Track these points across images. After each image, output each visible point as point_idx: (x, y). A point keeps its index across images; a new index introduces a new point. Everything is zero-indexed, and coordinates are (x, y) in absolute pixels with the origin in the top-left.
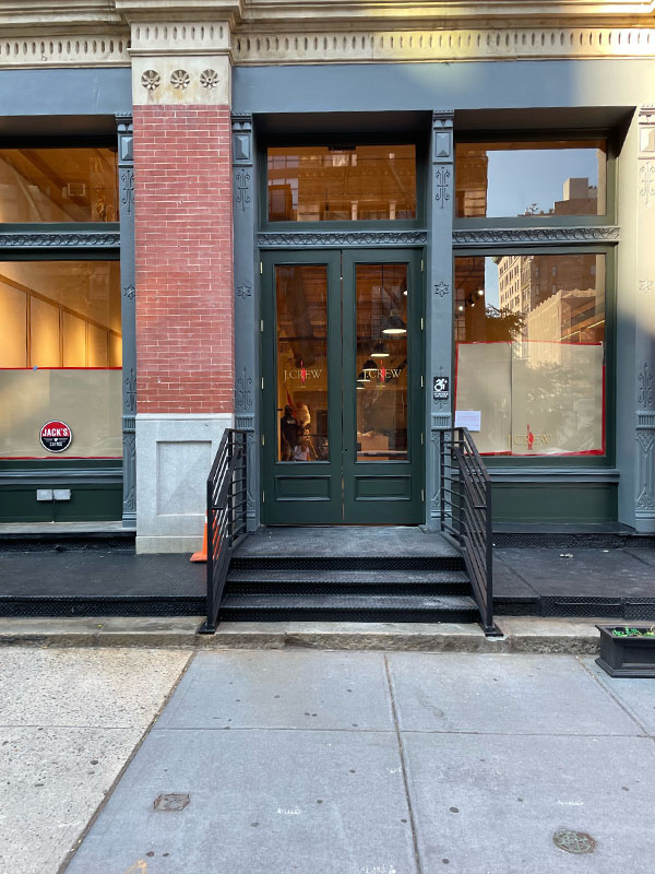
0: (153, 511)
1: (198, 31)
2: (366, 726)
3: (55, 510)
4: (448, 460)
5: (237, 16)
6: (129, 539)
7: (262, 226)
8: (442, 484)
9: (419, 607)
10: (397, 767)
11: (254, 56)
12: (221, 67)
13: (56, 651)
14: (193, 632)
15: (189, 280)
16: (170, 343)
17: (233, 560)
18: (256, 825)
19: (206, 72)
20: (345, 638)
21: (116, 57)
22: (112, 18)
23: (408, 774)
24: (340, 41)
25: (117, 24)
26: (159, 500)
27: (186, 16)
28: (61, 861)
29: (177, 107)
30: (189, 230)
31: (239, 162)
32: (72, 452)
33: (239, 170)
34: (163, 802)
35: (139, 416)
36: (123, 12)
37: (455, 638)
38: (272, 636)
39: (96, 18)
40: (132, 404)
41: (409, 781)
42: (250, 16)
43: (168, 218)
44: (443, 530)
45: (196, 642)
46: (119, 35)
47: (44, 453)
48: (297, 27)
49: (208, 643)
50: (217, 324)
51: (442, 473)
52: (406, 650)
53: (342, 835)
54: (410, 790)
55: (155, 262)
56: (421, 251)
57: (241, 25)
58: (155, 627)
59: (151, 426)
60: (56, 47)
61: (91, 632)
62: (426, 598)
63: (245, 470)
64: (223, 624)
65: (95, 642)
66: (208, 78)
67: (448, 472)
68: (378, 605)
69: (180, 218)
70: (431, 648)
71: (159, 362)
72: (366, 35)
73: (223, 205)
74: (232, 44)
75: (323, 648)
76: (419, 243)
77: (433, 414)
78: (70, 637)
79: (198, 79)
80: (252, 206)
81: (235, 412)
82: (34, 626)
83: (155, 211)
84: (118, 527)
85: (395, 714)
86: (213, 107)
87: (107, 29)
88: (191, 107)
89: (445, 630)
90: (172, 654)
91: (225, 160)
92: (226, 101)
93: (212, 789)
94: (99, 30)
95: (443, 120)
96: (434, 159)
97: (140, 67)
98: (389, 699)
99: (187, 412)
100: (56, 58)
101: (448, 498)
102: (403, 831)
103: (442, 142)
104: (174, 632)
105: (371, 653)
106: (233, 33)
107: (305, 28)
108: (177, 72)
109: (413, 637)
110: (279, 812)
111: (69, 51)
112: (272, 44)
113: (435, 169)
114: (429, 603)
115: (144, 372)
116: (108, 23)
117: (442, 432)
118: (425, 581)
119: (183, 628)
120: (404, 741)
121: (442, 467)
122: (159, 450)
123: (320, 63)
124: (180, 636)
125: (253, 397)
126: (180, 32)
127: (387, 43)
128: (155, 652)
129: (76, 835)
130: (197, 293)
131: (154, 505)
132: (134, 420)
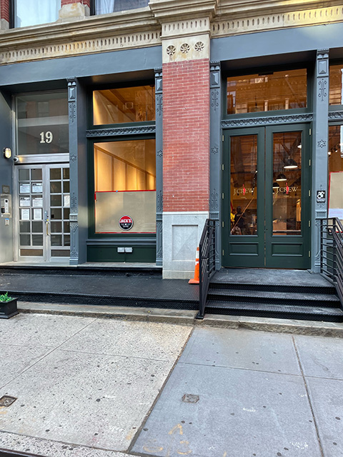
0: (170, 259)
1: (194, 23)
2: (285, 372)
3: (125, 257)
4: (325, 235)
5: (213, 13)
6: (159, 271)
7: (224, 117)
8: (322, 248)
9: (311, 312)
10: (304, 394)
11: (221, 32)
12: (205, 40)
13: (130, 323)
14: (193, 318)
15: (188, 146)
16: (178, 177)
17: (210, 283)
18: (233, 414)
19: (198, 43)
20: (271, 326)
21: (155, 41)
22: (153, 22)
23: (311, 398)
24: (266, 20)
25: (155, 25)
26: (173, 253)
27: (188, 17)
28: (142, 420)
29: (183, 62)
30: (188, 122)
31: (213, 86)
32: (133, 230)
33: (213, 90)
34: (186, 398)
35: (164, 213)
36: (158, 19)
37: (332, 330)
38: (232, 322)
39: (145, 23)
40: (161, 207)
41: (312, 402)
42: (219, 13)
43: (178, 117)
44: (322, 272)
45: (194, 323)
46: (156, 30)
47: (120, 230)
48: (244, 15)
49: (200, 323)
50: (201, 168)
51: (322, 242)
52: (304, 334)
53: (278, 425)
54: (313, 406)
55: (172, 138)
56: (309, 125)
57: (215, 18)
58: (175, 314)
59: (170, 217)
60: (127, 39)
61: (145, 315)
62: (314, 308)
63: (214, 239)
64: (207, 315)
65: (147, 319)
66: (199, 46)
67: (325, 242)
68: (288, 311)
69: (184, 116)
70: (318, 334)
71: (173, 187)
72: (280, 15)
73: (205, 108)
74: (210, 28)
75: (258, 330)
76: (308, 120)
77: (316, 211)
78: (136, 316)
79: (194, 47)
80: (219, 108)
81: (210, 210)
82: (120, 310)
83: (173, 114)
84: (154, 266)
85: (300, 367)
86: (201, 60)
87: (150, 27)
88: (190, 61)
89: (326, 325)
90: (183, 328)
91: (207, 86)
92: (208, 57)
93: (210, 394)
94: (147, 29)
95: (323, 55)
96: (318, 75)
97: (166, 44)
98: (297, 359)
99: (186, 211)
100: (127, 45)
101: (325, 256)
102: (310, 426)
103: (322, 66)
104: (184, 317)
105: (285, 335)
106: (211, 22)
107: (248, 15)
108: (184, 45)
109: (308, 328)
110: (244, 409)
111: (133, 40)
112: (231, 25)
113: (318, 80)
114: (316, 311)
115: (166, 191)
116: (151, 25)
117: (322, 220)
118: (314, 299)
119: (188, 316)
120: (307, 381)
121: (322, 239)
122: (173, 229)
123: (256, 32)
124: (187, 319)
125: (218, 202)
126: (185, 25)
127: (291, 18)
128: (176, 326)
129: (148, 409)
130: (192, 153)
131: (171, 255)
132: (161, 215)
